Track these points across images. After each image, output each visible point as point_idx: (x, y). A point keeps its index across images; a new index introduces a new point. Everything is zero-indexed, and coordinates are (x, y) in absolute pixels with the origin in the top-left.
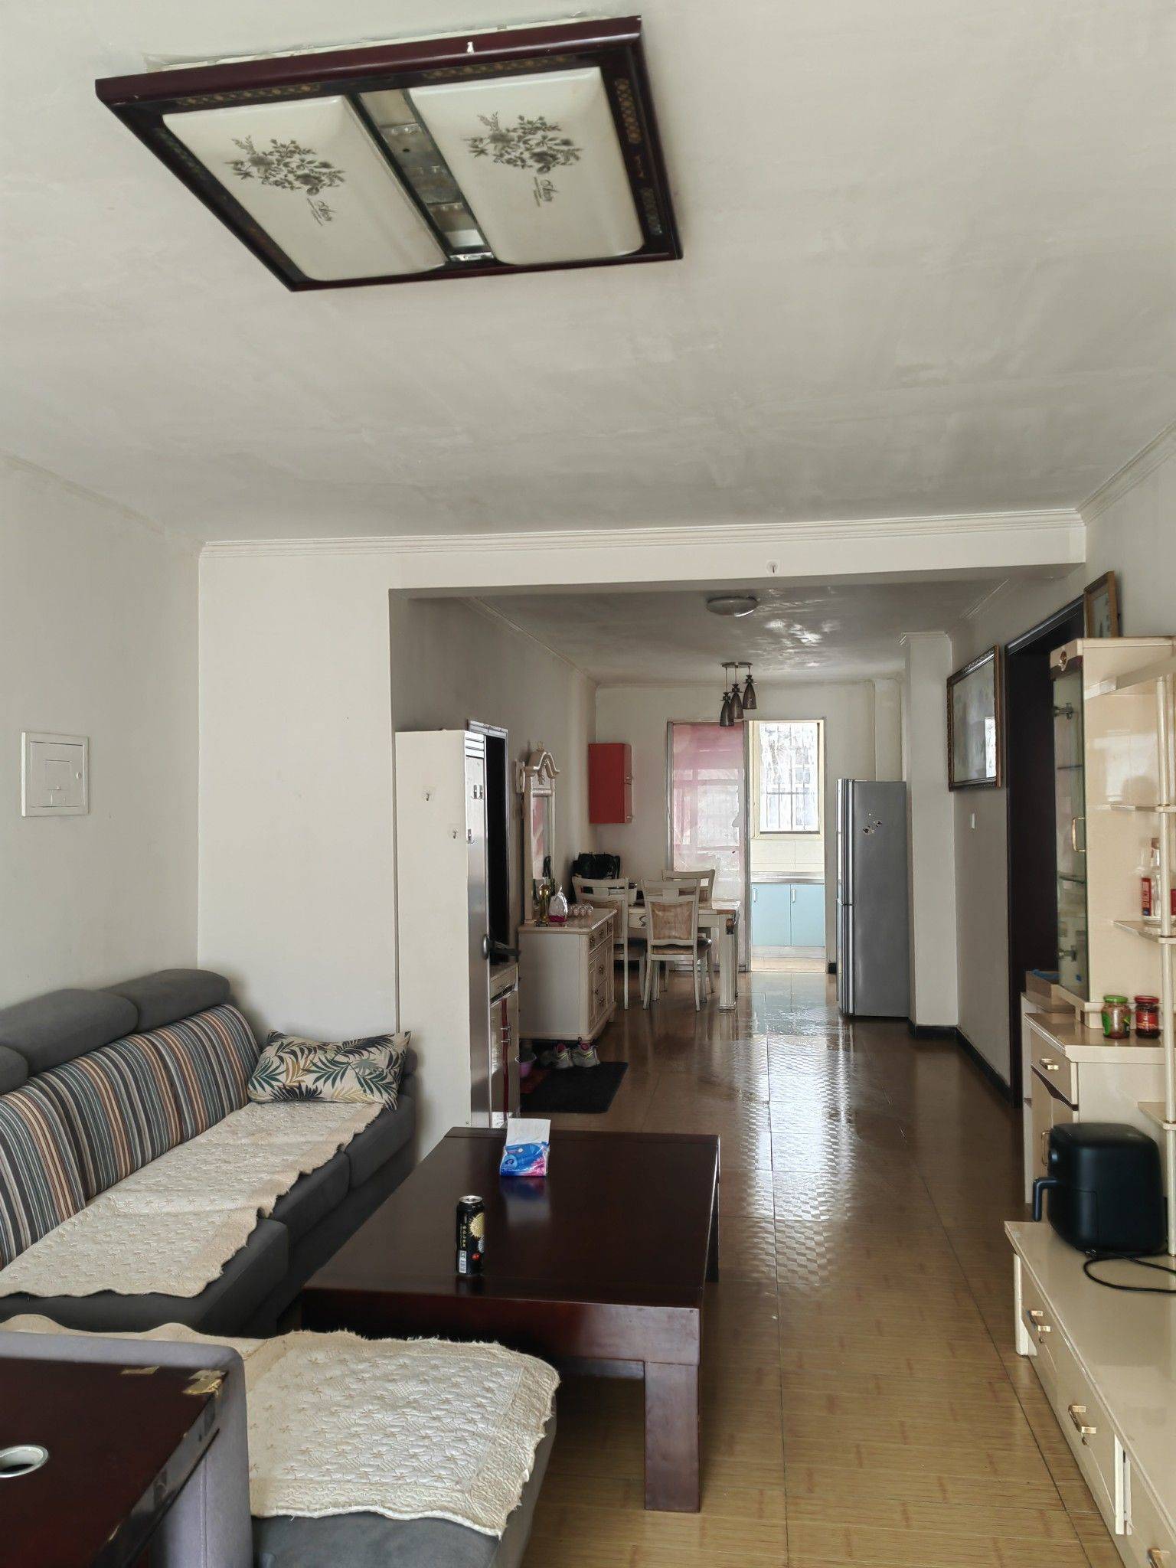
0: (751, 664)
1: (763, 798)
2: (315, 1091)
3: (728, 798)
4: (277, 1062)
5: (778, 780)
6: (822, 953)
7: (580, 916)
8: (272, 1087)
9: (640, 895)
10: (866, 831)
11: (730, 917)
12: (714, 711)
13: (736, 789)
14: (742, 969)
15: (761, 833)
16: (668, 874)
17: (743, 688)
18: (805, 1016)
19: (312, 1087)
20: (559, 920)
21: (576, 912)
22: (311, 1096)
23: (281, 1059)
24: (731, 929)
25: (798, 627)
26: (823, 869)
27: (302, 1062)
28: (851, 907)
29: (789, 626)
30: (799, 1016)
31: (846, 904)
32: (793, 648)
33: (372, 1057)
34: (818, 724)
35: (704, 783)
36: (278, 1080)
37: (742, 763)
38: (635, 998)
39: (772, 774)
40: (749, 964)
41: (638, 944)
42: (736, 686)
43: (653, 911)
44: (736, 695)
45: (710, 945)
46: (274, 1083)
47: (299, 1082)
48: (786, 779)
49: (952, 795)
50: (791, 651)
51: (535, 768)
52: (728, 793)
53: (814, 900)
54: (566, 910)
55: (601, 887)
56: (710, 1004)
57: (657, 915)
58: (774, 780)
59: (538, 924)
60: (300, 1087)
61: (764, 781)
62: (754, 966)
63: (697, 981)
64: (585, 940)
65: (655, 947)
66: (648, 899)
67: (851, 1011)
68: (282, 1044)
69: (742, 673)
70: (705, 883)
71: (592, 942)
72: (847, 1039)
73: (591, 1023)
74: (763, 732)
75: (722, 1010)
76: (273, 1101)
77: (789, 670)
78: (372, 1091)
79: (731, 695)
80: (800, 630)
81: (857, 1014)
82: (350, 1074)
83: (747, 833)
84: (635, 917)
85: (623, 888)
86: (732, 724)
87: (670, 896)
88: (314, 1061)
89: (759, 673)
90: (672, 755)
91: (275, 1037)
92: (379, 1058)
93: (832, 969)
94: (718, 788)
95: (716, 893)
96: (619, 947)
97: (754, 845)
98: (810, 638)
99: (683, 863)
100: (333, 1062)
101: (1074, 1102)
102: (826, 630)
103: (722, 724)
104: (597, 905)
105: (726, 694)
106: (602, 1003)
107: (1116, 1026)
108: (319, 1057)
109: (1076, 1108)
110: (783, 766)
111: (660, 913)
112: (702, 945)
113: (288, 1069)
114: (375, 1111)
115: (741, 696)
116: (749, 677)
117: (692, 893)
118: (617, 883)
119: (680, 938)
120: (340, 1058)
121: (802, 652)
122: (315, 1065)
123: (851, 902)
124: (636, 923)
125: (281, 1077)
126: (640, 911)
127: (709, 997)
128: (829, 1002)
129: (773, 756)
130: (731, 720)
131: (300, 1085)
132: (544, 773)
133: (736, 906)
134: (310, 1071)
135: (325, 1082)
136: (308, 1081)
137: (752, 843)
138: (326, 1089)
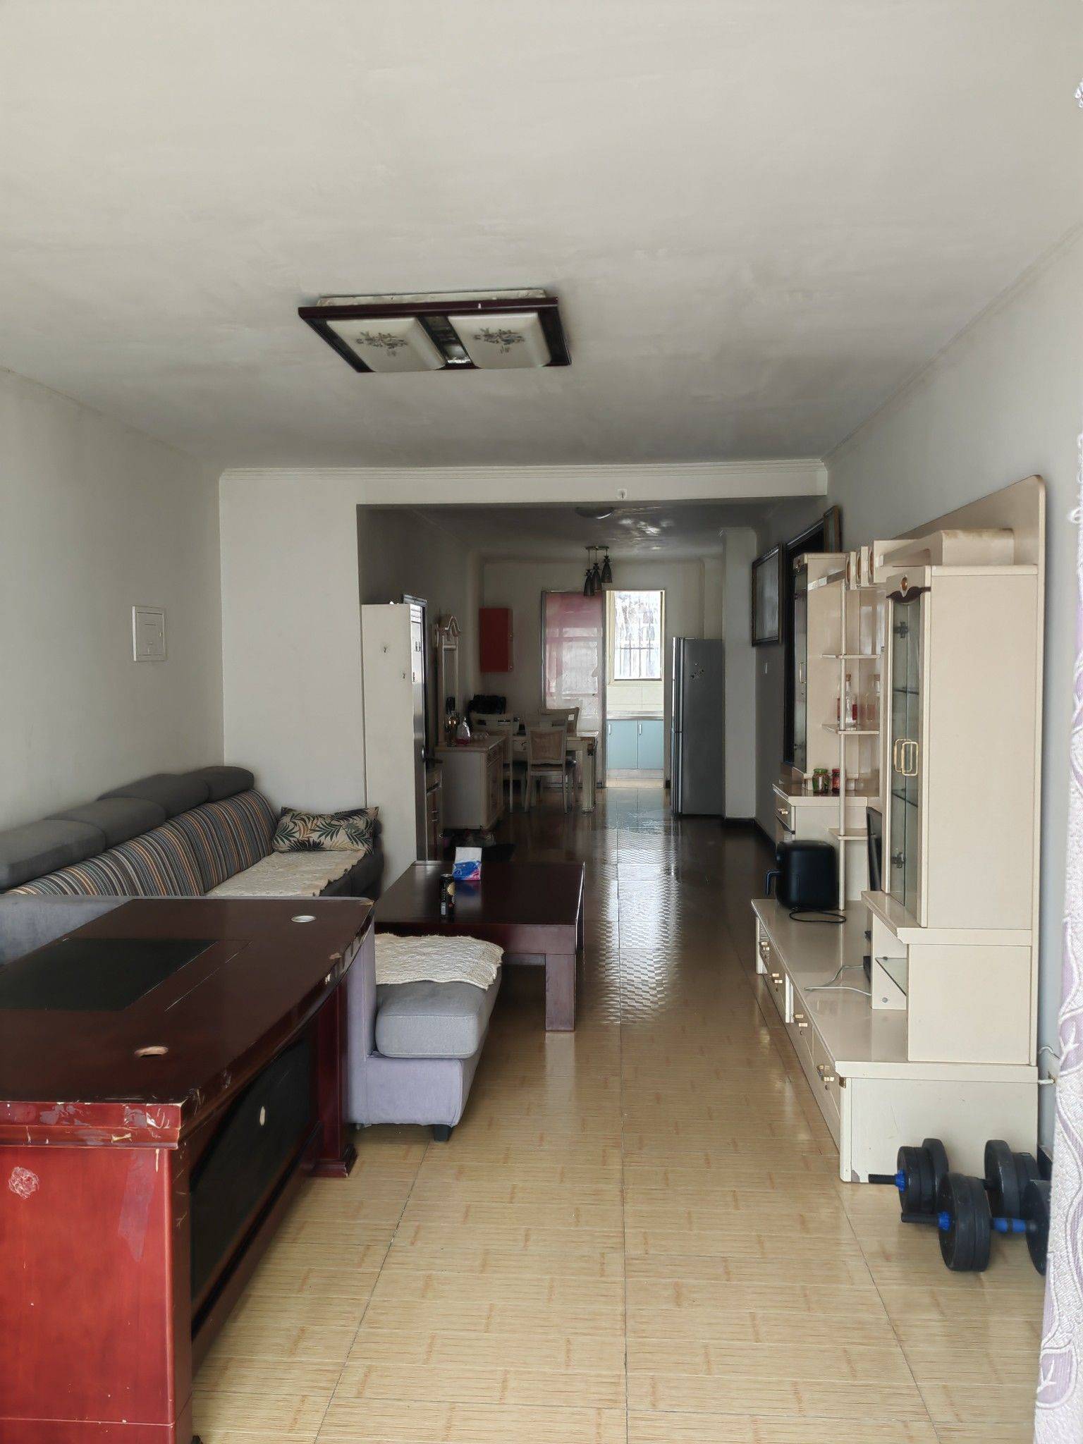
0: (608, 548)
1: (617, 652)
2: (319, 843)
3: (588, 653)
4: (292, 825)
5: (629, 637)
6: (661, 775)
7: (479, 741)
8: (290, 841)
9: (522, 727)
10: (693, 676)
11: (591, 742)
12: (579, 582)
13: (595, 644)
14: (600, 786)
15: (616, 680)
16: (543, 711)
17: (601, 566)
18: (646, 815)
19: (318, 841)
20: (465, 742)
21: (476, 737)
22: (316, 847)
23: (294, 823)
24: (591, 751)
25: (643, 523)
26: (662, 709)
27: (309, 825)
28: (681, 734)
29: (636, 523)
30: (641, 816)
31: (677, 732)
32: (640, 537)
33: (355, 822)
34: (662, 593)
35: (570, 639)
36: (294, 837)
37: (600, 624)
38: (518, 805)
39: (624, 632)
40: (605, 782)
41: (521, 765)
42: (596, 564)
43: (532, 738)
44: (596, 572)
45: (575, 765)
46: (291, 839)
47: (308, 838)
48: (635, 637)
49: (754, 650)
50: (639, 539)
51: (446, 629)
52: (589, 648)
53: (656, 733)
54: (469, 735)
55: (492, 720)
56: (574, 807)
57: (536, 742)
58: (626, 637)
59: (449, 745)
60: (309, 841)
61: (618, 640)
62: (610, 784)
63: (566, 794)
64: (484, 756)
65: (534, 765)
66: (528, 730)
67: (680, 811)
68: (294, 815)
69: (601, 554)
70: (571, 718)
71: (489, 759)
72: (676, 828)
73: (488, 820)
74: (619, 600)
75: (584, 813)
76: (289, 851)
77: (637, 552)
78: (357, 843)
79: (592, 571)
80: (644, 526)
81: (684, 813)
82: (342, 832)
83: (604, 680)
84: (518, 744)
85: (509, 721)
86: (593, 594)
87: (545, 727)
88: (318, 824)
89: (614, 553)
90: (545, 617)
91: (286, 811)
92: (360, 823)
93: (667, 785)
94: (582, 644)
95: (580, 726)
96: (506, 766)
97: (610, 690)
98: (652, 530)
99: (553, 703)
100: (330, 825)
101: (793, 829)
102: (664, 526)
103: (585, 594)
104: (491, 733)
105: (589, 571)
106: (495, 805)
107: (820, 787)
108: (319, 822)
109: (794, 832)
110: (634, 626)
111: (538, 740)
112: (570, 766)
113: (300, 830)
114: (361, 855)
115: (600, 572)
116: (607, 557)
117: (563, 725)
118: (504, 717)
119: (553, 759)
120: (334, 822)
121: (646, 540)
122: (320, 827)
123: (681, 730)
124: (519, 748)
125: (297, 835)
126: (521, 738)
127: (573, 805)
128: (665, 806)
129: (626, 619)
130: (592, 591)
131: (309, 840)
132: (451, 632)
133: (596, 734)
134: (315, 831)
135: (326, 837)
136: (314, 837)
137: (608, 687)
138: (327, 841)
